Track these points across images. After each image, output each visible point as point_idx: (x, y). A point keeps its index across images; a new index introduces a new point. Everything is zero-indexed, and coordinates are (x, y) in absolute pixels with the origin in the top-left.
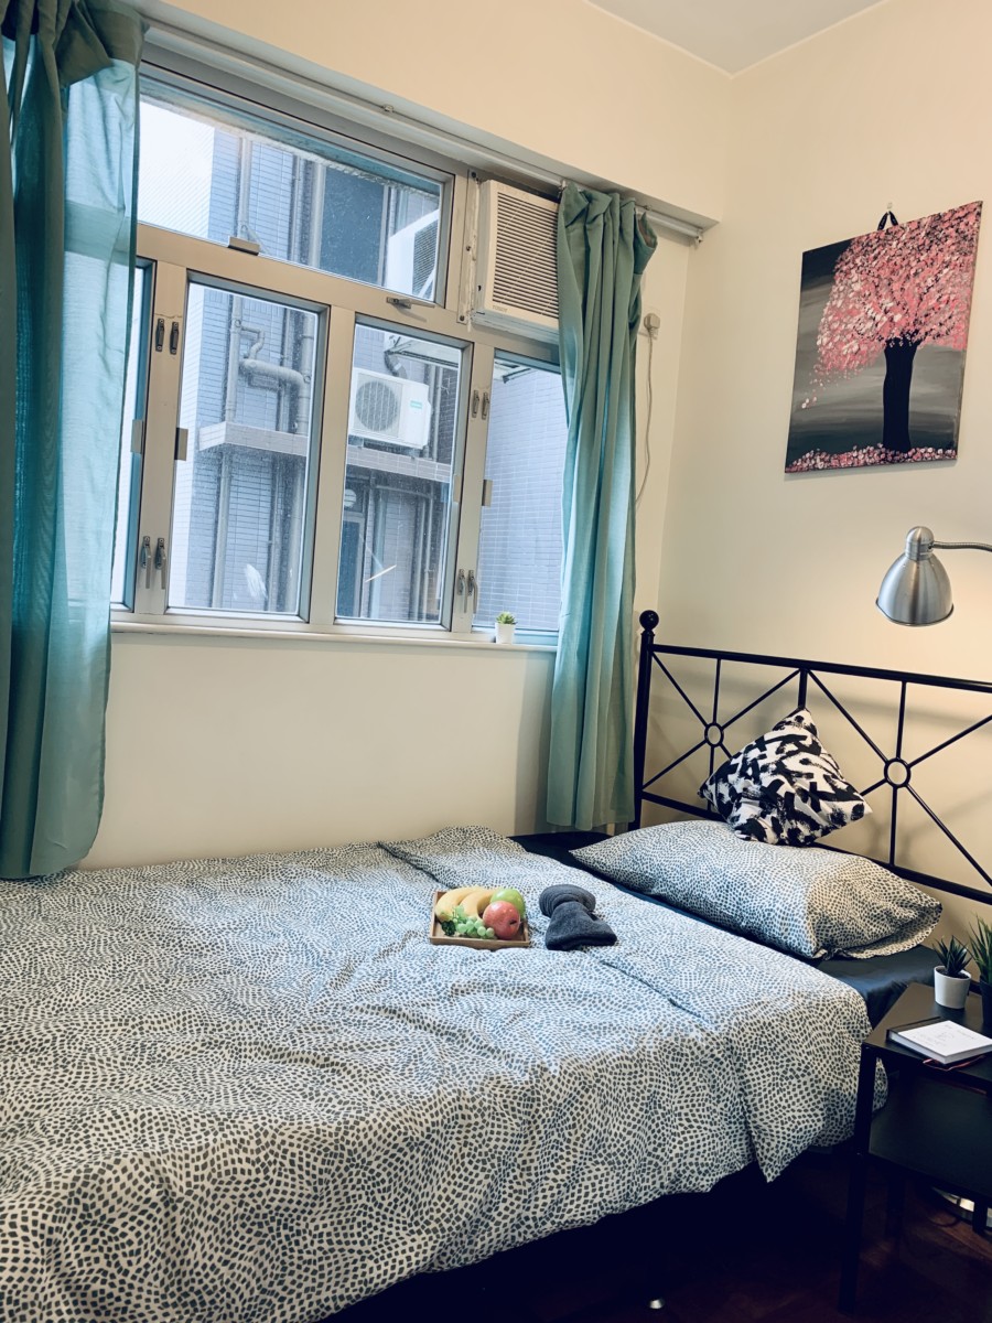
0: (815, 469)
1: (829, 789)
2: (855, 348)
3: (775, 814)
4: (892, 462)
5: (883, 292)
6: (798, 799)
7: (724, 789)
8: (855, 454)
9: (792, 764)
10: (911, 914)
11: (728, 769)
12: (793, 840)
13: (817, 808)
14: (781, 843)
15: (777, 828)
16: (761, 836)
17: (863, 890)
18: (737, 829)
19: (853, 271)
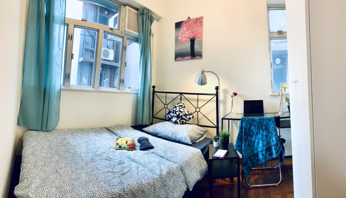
0: (180, 60)
1: (188, 114)
2: (185, 39)
3: (179, 119)
4: (192, 59)
5: (189, 30)
6: (183, 116)
7: (169, 116)
8: (186, 57)
9: (182, 110)
10: (203, 133)
11: (170, 112)
12: (183, 123)
13: (186, 117)
14: (181, 124)
15: (180, 122)
16: (177, 123)
17: (196, 130)
18: (173, 123)
19: (184, 26)
